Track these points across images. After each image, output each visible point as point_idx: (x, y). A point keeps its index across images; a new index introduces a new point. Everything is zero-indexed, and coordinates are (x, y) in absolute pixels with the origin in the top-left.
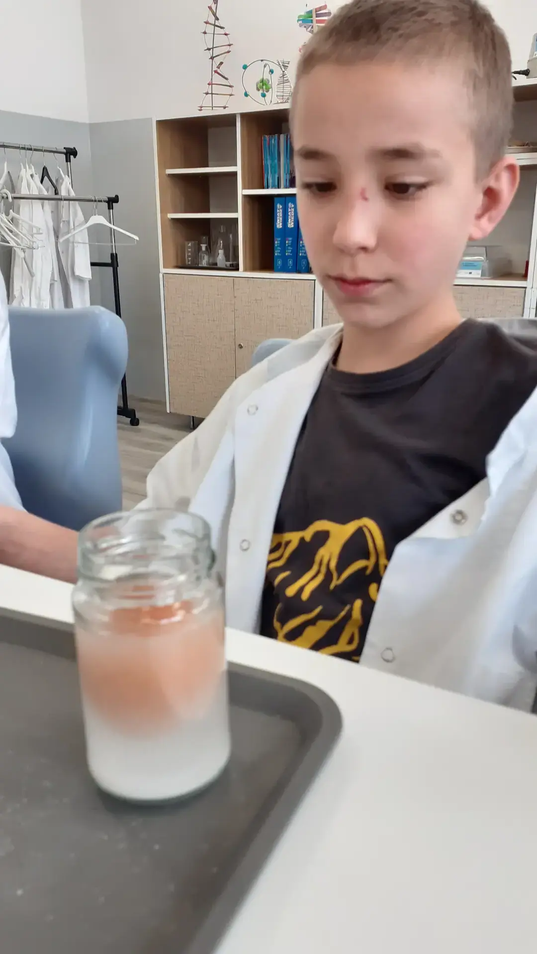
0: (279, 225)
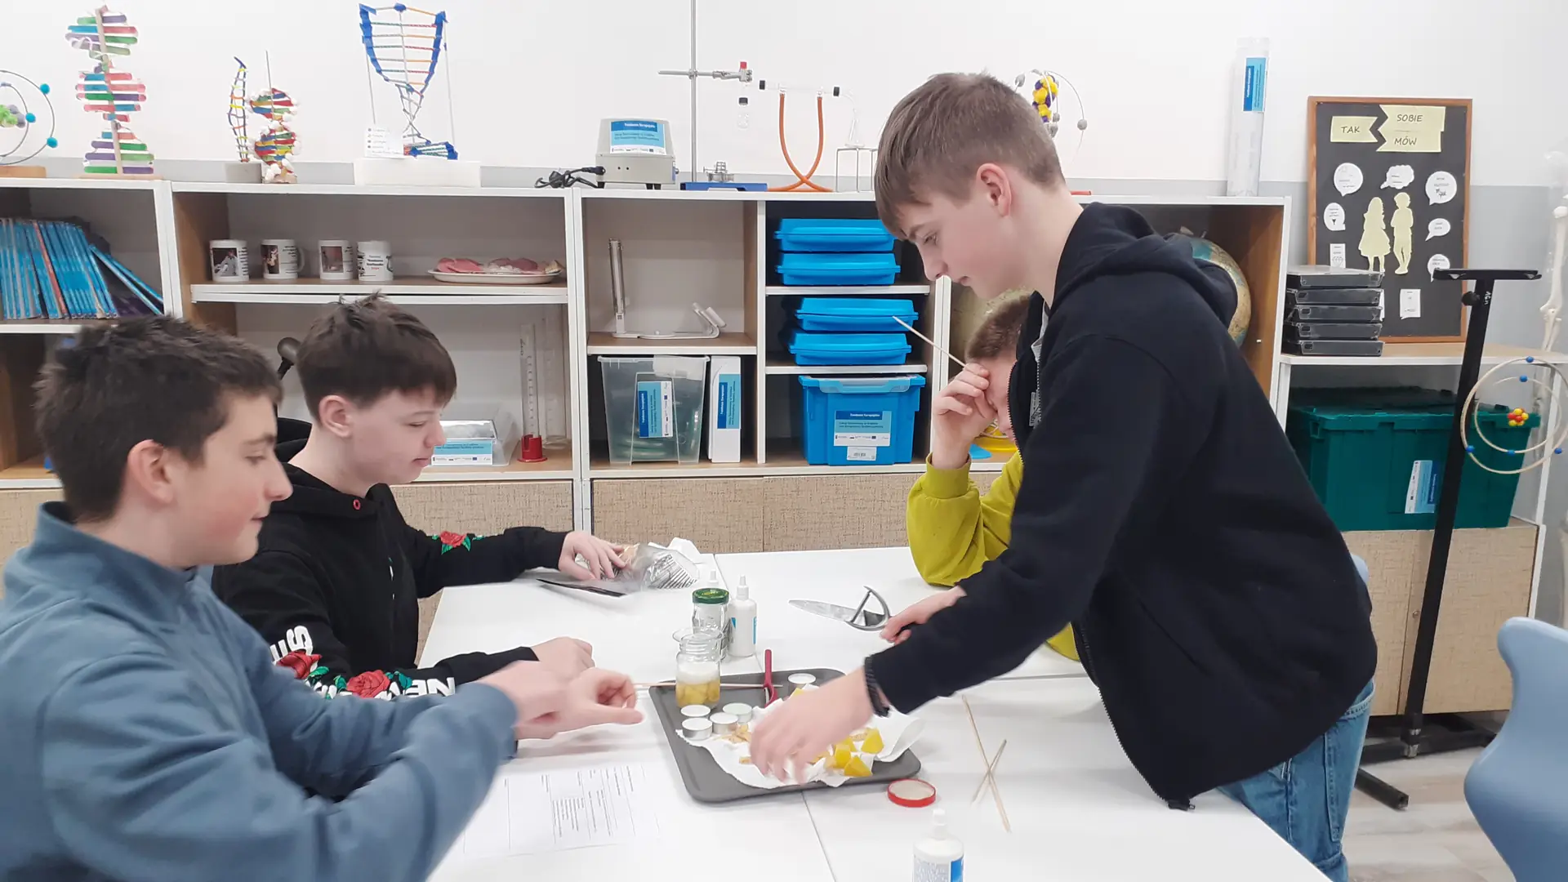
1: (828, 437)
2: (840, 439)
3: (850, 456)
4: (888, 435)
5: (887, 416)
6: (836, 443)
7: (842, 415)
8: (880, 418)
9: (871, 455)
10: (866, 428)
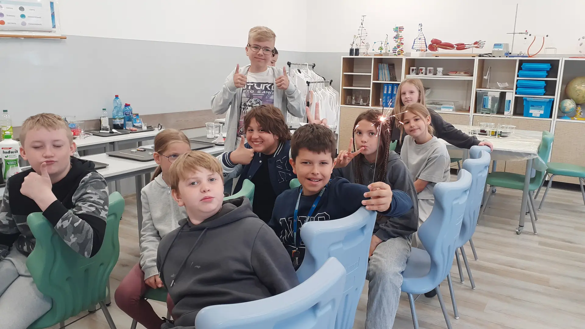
0: (385, 92)
1: (529, 111)
2: (531, 111)
3: (533, 115)
4: (543, 111)
5: (543, 107)
6: (530, 112)
7: (532, 106)
8: (541, 107)
9: (539, 115)
10: (538, 109)
